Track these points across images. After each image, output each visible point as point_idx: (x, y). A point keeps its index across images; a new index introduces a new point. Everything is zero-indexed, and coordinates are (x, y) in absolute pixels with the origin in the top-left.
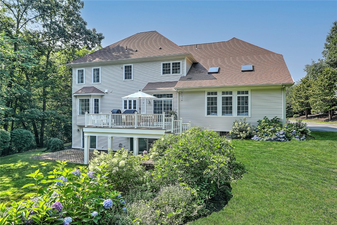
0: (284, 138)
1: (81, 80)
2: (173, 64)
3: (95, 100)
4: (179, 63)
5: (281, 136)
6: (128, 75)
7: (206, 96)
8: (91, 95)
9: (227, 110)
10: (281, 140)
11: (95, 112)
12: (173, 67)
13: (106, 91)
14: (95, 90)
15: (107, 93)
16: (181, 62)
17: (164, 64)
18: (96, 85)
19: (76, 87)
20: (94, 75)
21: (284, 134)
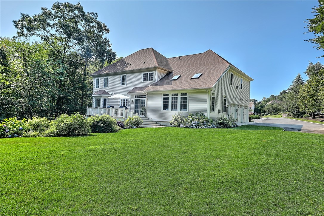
0: (195, 126)
1: (98, 86)
2: (149, 74)
3: (104, 99)
4: (153, 73)
5: (194, 125)
6: (123, 82)
7: (163, 97)
8: (101, 96)
9: (174, 107)
10: (193, 127)
11: (104, 107)
12: (149, 76)
13: (111, 93)
14: (105, 92)
15: (111, 94)
16: (154, 72)
17: (144, 74)
18: (106, 89)
19: (95, 90)
20: (105, 82)
21: (196, 123)
